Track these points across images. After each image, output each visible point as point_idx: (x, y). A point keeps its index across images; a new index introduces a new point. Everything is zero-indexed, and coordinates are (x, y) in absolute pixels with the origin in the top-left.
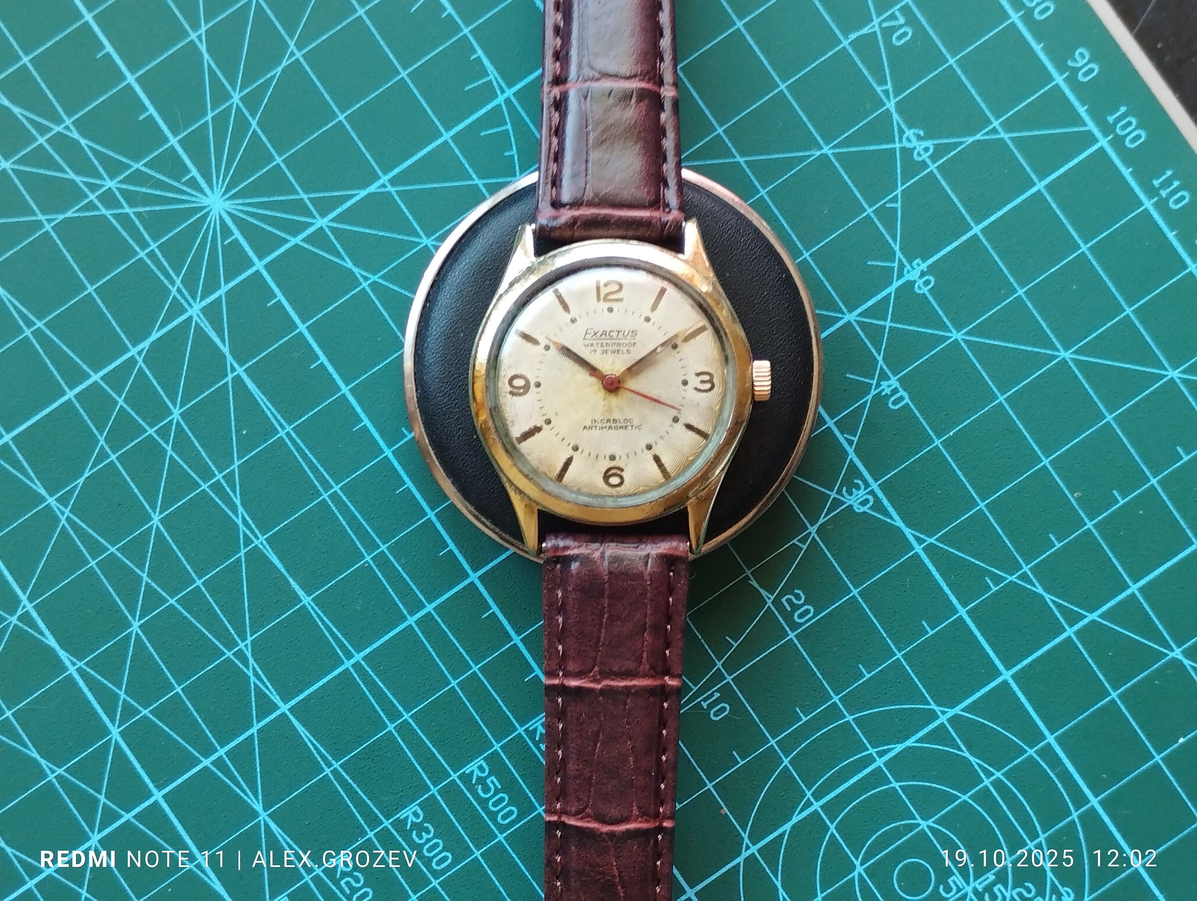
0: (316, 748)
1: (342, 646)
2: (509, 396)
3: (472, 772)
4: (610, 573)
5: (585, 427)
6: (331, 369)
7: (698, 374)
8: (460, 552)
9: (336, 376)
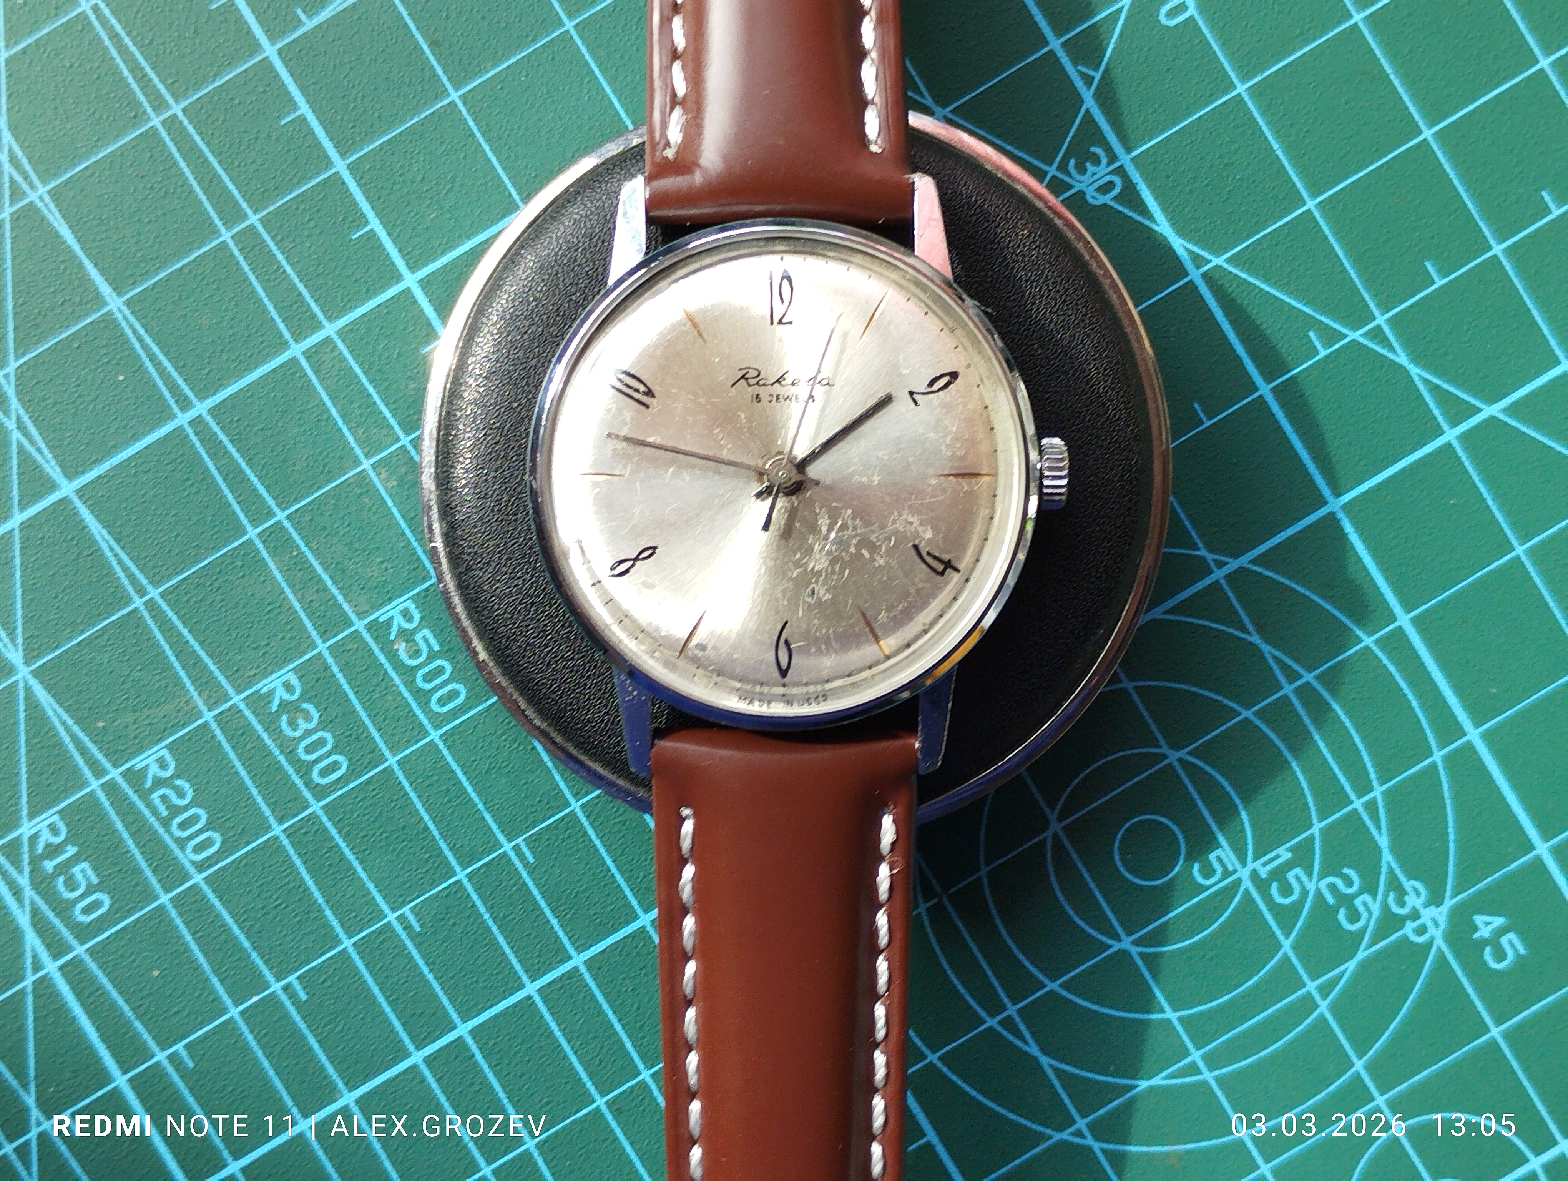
0: (121, 563)
1: (173, 387)
3: (392, 618)
8: (389, 234)
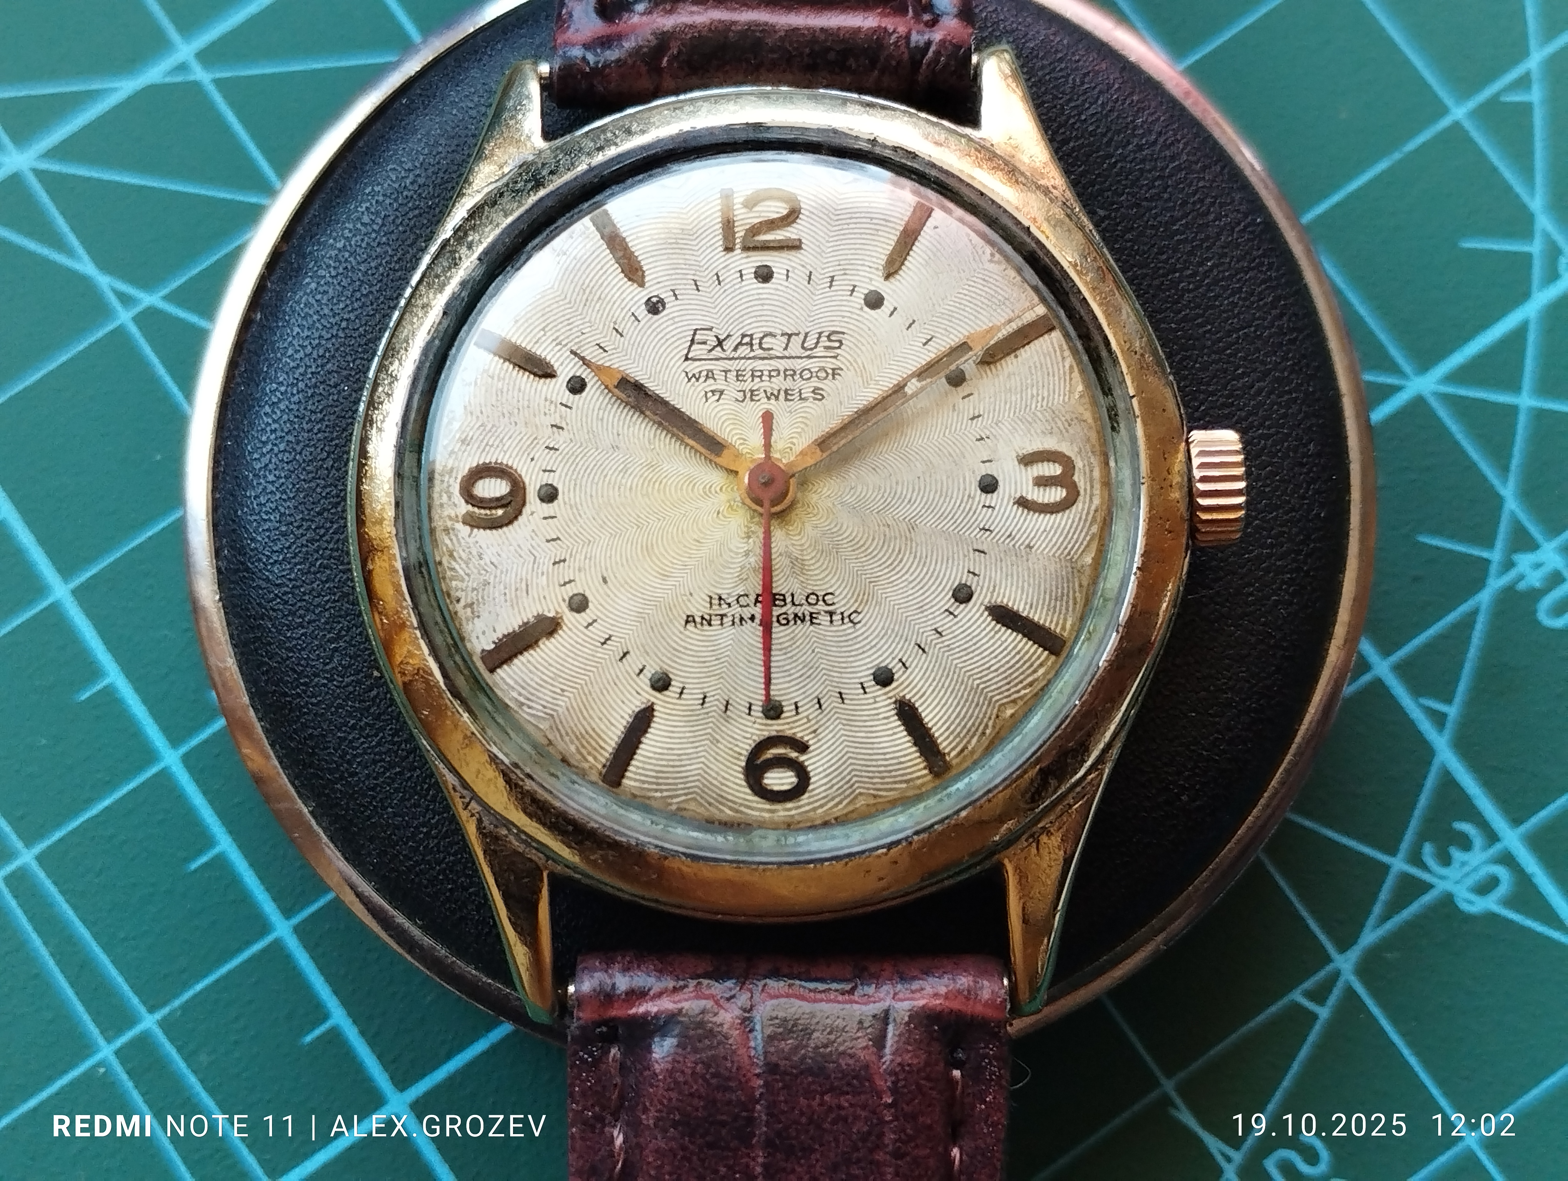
2: (463, 530)
4: (772, 1068)
5: (689, 620)
7: (1028, 460)
8: (362, 1033)
9: (38, 555)
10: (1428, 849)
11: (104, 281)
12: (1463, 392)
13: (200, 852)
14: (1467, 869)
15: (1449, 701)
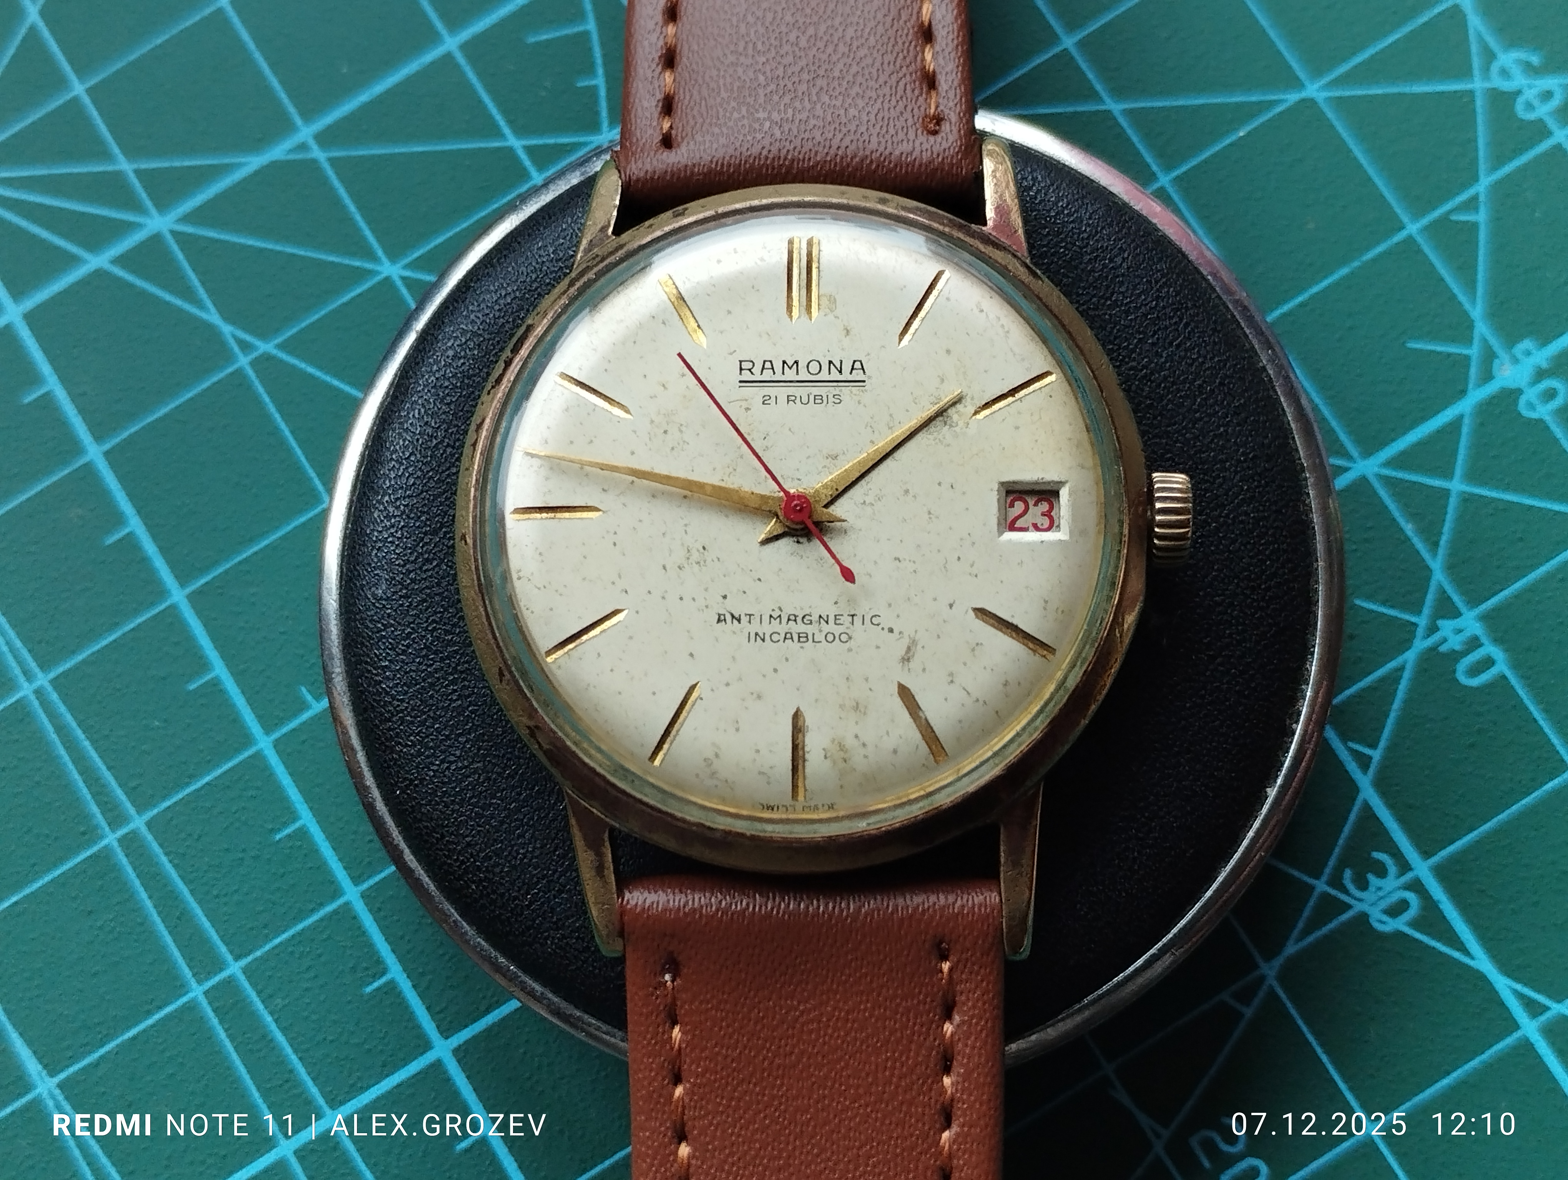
6: (150, 547)
9: (160, 564)
10: (1348, 874)
11: (227, 329)
12: (1400, 475)
13: (285, 825)
14: (1381, 894)
15: (1373, 746)
